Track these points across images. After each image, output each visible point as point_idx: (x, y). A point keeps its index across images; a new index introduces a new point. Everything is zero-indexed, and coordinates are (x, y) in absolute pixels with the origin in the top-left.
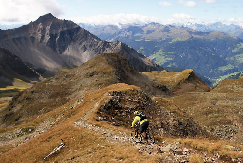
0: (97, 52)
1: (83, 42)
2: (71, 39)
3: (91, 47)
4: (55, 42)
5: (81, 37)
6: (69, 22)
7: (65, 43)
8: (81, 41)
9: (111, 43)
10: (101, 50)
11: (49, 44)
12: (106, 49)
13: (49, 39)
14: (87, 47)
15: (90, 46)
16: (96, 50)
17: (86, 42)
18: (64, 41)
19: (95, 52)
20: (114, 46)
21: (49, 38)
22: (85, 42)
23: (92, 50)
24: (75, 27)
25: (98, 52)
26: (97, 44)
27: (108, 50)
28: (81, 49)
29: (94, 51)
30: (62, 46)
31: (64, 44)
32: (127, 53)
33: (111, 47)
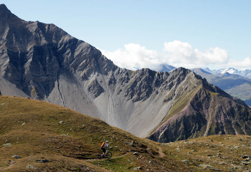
0: (132, 95)
1: (92, 75)
2: (61, 66)
3: (112, 85)
4: (23, 71)
5: (84, 61)
6: (49, 28)
7: (48, 75)
8: (85, 71)
9: (164, 75)
10: (143, 90)
11: (10, 75)
12: (156, 88)
13: (9, 62)
14: (102, 85)
15: (110, 83)
16: (128, 92)
17: (98, 75)
18: (44, 69)
19: (126, 96)
20: (175, 80)
21: (8, 60)
22: (97, 73)
23: (116, 92)
24: (66, 39)
25: (135, 97)
26: (128, 79)
27: (159, 91)
28: (89, 89)
29: (123, 93)
30: (42, 83)
31: (46, 78)
32: (218, 96)
33: (169, 84)
